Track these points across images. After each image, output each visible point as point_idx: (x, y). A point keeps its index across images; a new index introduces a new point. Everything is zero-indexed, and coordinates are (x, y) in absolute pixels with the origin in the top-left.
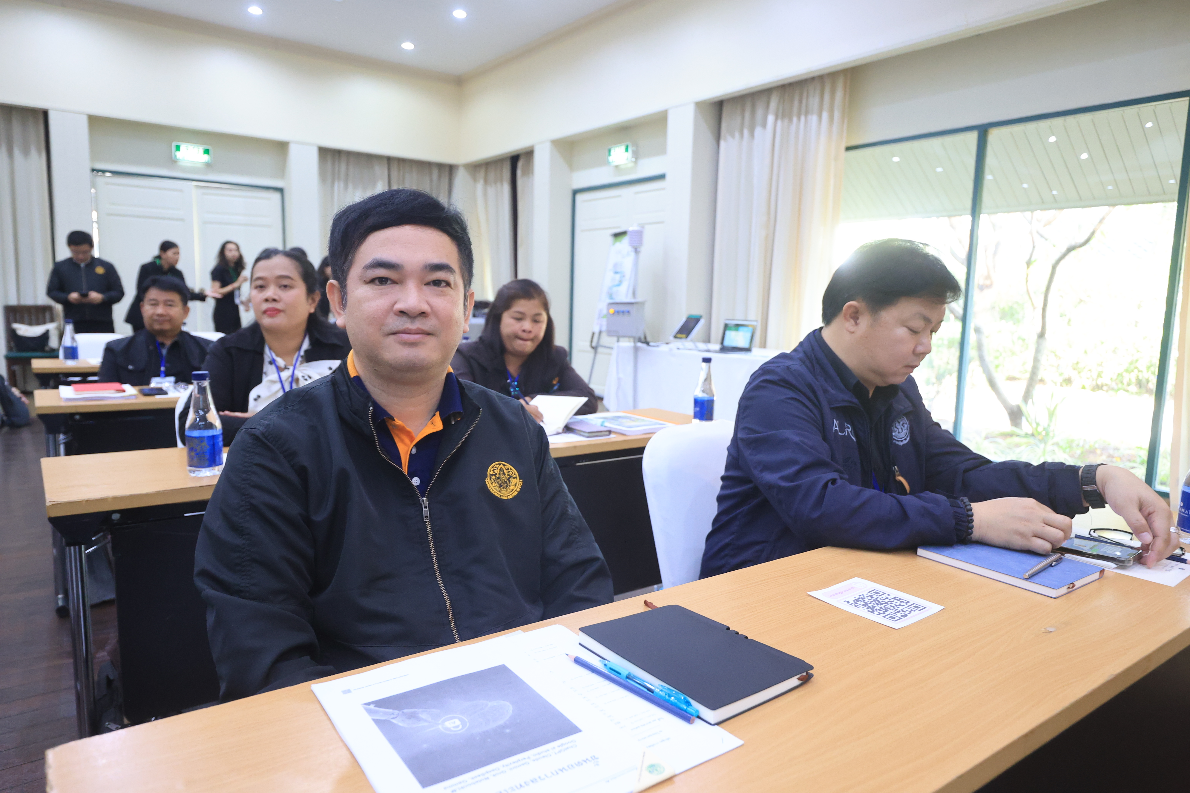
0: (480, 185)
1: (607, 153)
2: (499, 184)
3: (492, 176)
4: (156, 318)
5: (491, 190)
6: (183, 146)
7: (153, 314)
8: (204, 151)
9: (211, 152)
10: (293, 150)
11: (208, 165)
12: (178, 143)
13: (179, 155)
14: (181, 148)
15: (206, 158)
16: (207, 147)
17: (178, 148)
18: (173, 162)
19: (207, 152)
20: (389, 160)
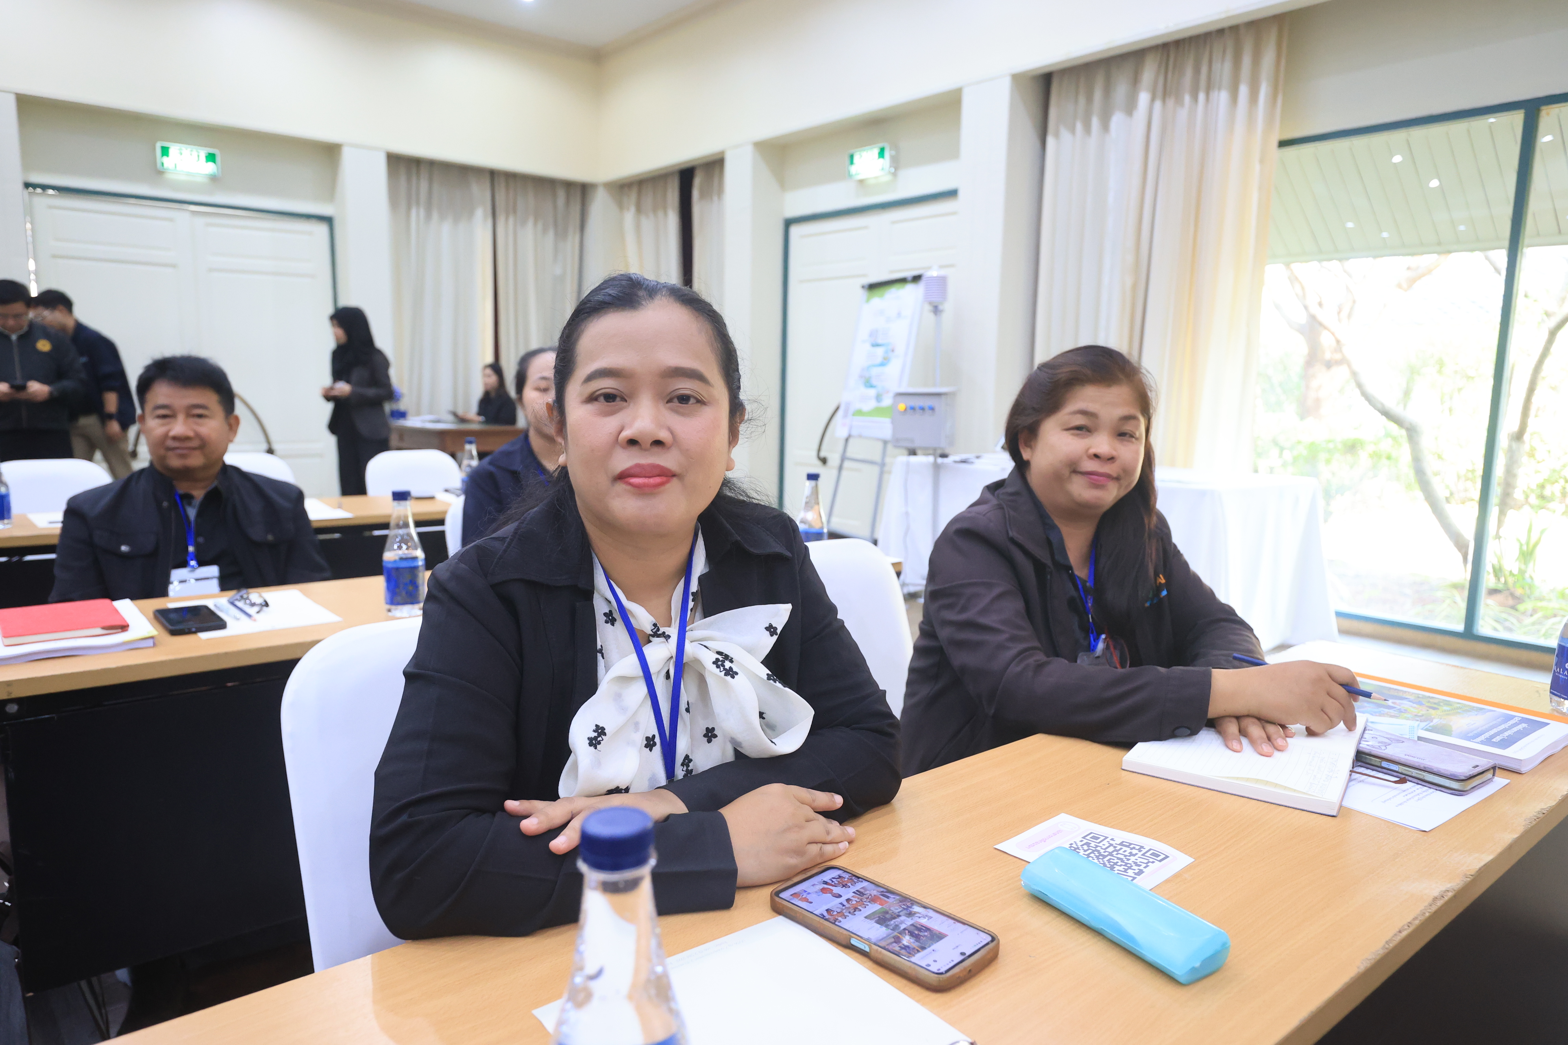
0: (629, 216)
1: (847, 160)
2: (660, 214)
3: (648, 200)
4: (170, 443)
5: (647, 223)
6: (175, 149)
7: (166, 436)
8: (206, 157)
9: (218, 159)
10: (348, 156)
11: (214, 179)
12: (166, 144)
13: (168, 162)
14: (171, 151)
15: (211, 168)
16: (212, 151)
17: (165, 151)
18: (159, 173)
19: (211, 157)
20: (493, 175)
